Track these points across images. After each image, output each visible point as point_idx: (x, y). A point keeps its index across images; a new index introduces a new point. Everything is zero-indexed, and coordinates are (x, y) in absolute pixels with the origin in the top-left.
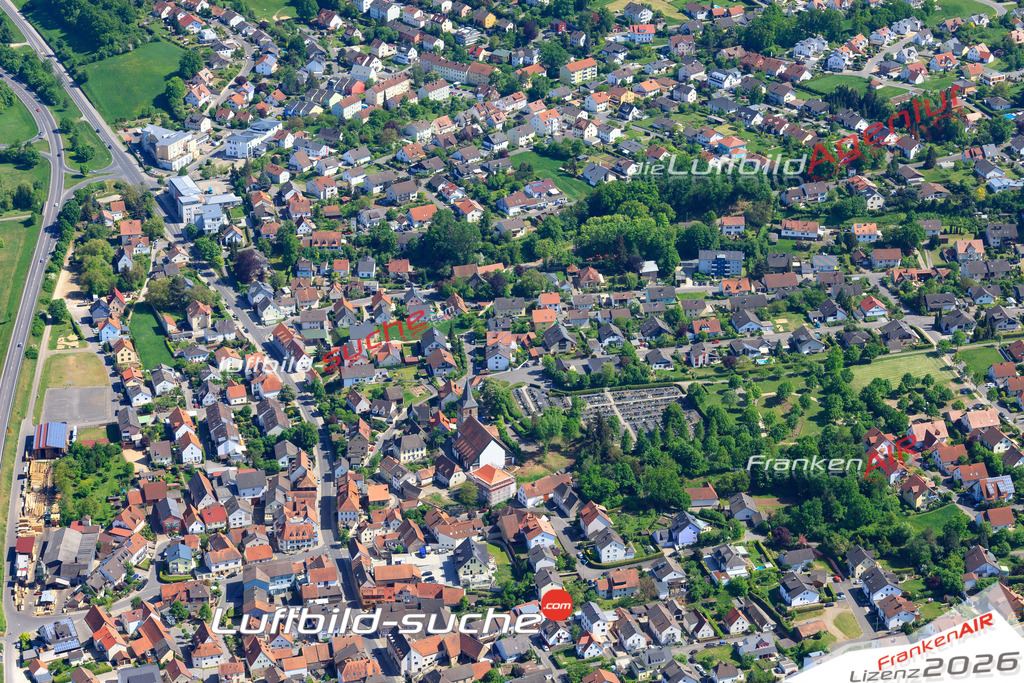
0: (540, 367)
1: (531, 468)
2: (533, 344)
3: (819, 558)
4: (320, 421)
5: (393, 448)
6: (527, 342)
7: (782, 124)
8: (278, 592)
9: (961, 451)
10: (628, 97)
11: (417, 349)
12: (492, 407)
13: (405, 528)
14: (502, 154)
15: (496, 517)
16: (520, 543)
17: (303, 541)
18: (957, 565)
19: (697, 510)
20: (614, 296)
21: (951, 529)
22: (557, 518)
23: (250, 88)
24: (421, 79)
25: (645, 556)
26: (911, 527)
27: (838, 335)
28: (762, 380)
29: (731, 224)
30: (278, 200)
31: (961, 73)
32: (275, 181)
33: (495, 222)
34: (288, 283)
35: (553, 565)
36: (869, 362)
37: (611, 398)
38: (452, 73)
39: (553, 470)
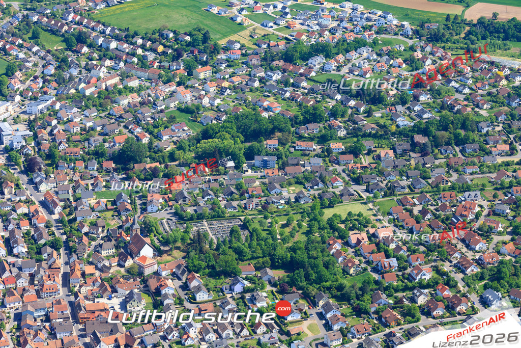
0: (173, 211)
1: (165, 257)
2: (170, 200)
3: (303, 298)
4: (65, 237)
5: (99, 249)
6: (167, 199)
7: (299, 96)
8: (39, 316)
9: (374, 247)
10: (226, 84)
11: (114, 203)
12: (147, 229)
13: (102, 285)
14: (162, 111)
15: (147, 280)
16: (158, 292)
17: (52, 293)
18: (368, 300)
19: (244, 276)
20: (211, 178)
21: (366, 283)
22: (176, 281)
23: (40, 81)
24: (125, 76)
25: (218, 298)
26: (347, 283)
27: (319, 194)
28: (280, 216)
29: (271, 143)
30: (51, 133)
31: (388, 72)
32: (49, 124)
33: (156, 143)
34: (53, 173)
35: (173, 302)
36: (333, 207)
37: (206, 225)
38: (140, 74)
39: (176, 258)
